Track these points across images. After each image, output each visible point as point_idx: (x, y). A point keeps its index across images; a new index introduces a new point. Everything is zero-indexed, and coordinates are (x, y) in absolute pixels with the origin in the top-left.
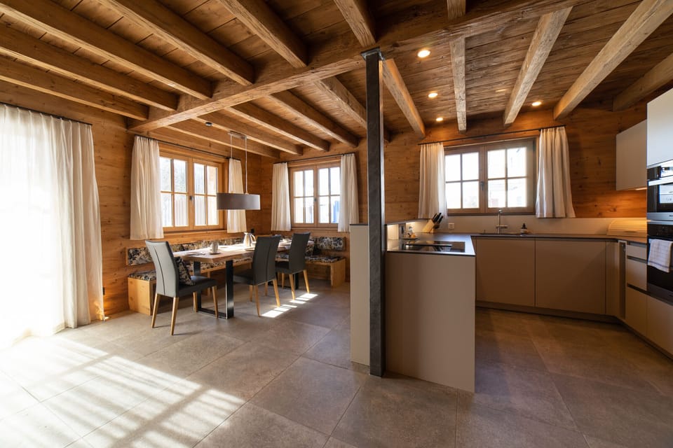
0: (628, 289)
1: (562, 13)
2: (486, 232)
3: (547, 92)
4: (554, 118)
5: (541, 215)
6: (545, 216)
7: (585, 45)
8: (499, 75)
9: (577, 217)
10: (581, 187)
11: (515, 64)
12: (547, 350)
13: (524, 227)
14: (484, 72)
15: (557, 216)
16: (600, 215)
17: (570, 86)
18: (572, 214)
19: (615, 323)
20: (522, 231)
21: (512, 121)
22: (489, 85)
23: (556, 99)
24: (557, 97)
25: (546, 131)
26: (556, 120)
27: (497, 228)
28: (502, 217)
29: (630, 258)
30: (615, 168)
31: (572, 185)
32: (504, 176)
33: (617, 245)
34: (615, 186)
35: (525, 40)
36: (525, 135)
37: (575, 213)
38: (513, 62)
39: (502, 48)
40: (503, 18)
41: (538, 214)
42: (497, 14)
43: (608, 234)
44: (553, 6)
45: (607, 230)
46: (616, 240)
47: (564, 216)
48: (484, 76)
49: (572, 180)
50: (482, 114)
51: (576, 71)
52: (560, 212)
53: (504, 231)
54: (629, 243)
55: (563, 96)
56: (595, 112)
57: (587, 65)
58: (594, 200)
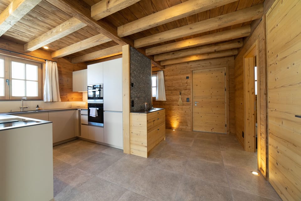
0: (82, 125)
1: (84, 24)
2: (12, 111)
3: (54, 45)
4: (52, 57)
5: (47, 101)
6: (49, 101)
7: (76, 37)
8: (38, 25)
9: (62, 101)
10: (62, 89)
11: (50, 26)
12: (65, 159)
13: (38, 106)
14: (31, 18)
15: (54, 101)
16: (68, 101)
17: (63, 48)
18: (60, 100)
19: (77, 139)
20: (37, 109)
21: (32, 51)
22: (29, 26)
23: (55, 50)
24: (56, 49)
25: (49, 62)
26: (53, 58)
27: (21, 108)
28: (24, 102)
29: (82, 115)
30: (72, 83)
31: (60, 88)
32: (24, 79)
33: (77, 111)
34: (72, 90)
35: (61, 21)
36: (38, 60)
37: (61, 99)
38: (49, 25)
39: (49, 16)
40: (69, 9)
41: (45, 100)
42: (68, 6)
43: (72, 107)
44: (85, 21)
45: (72, 106)
46: (77, 109)
47: (57, 101)
48: (30, 20)
49: (59, 86)
50: (12, 38)
51: (68, 44)
52: (55, 100)
53: (25, 110)
54: (82, 110)
55: (58, 50)
56: (67, 61)
57: (73, 44)
58: (66, 95)
